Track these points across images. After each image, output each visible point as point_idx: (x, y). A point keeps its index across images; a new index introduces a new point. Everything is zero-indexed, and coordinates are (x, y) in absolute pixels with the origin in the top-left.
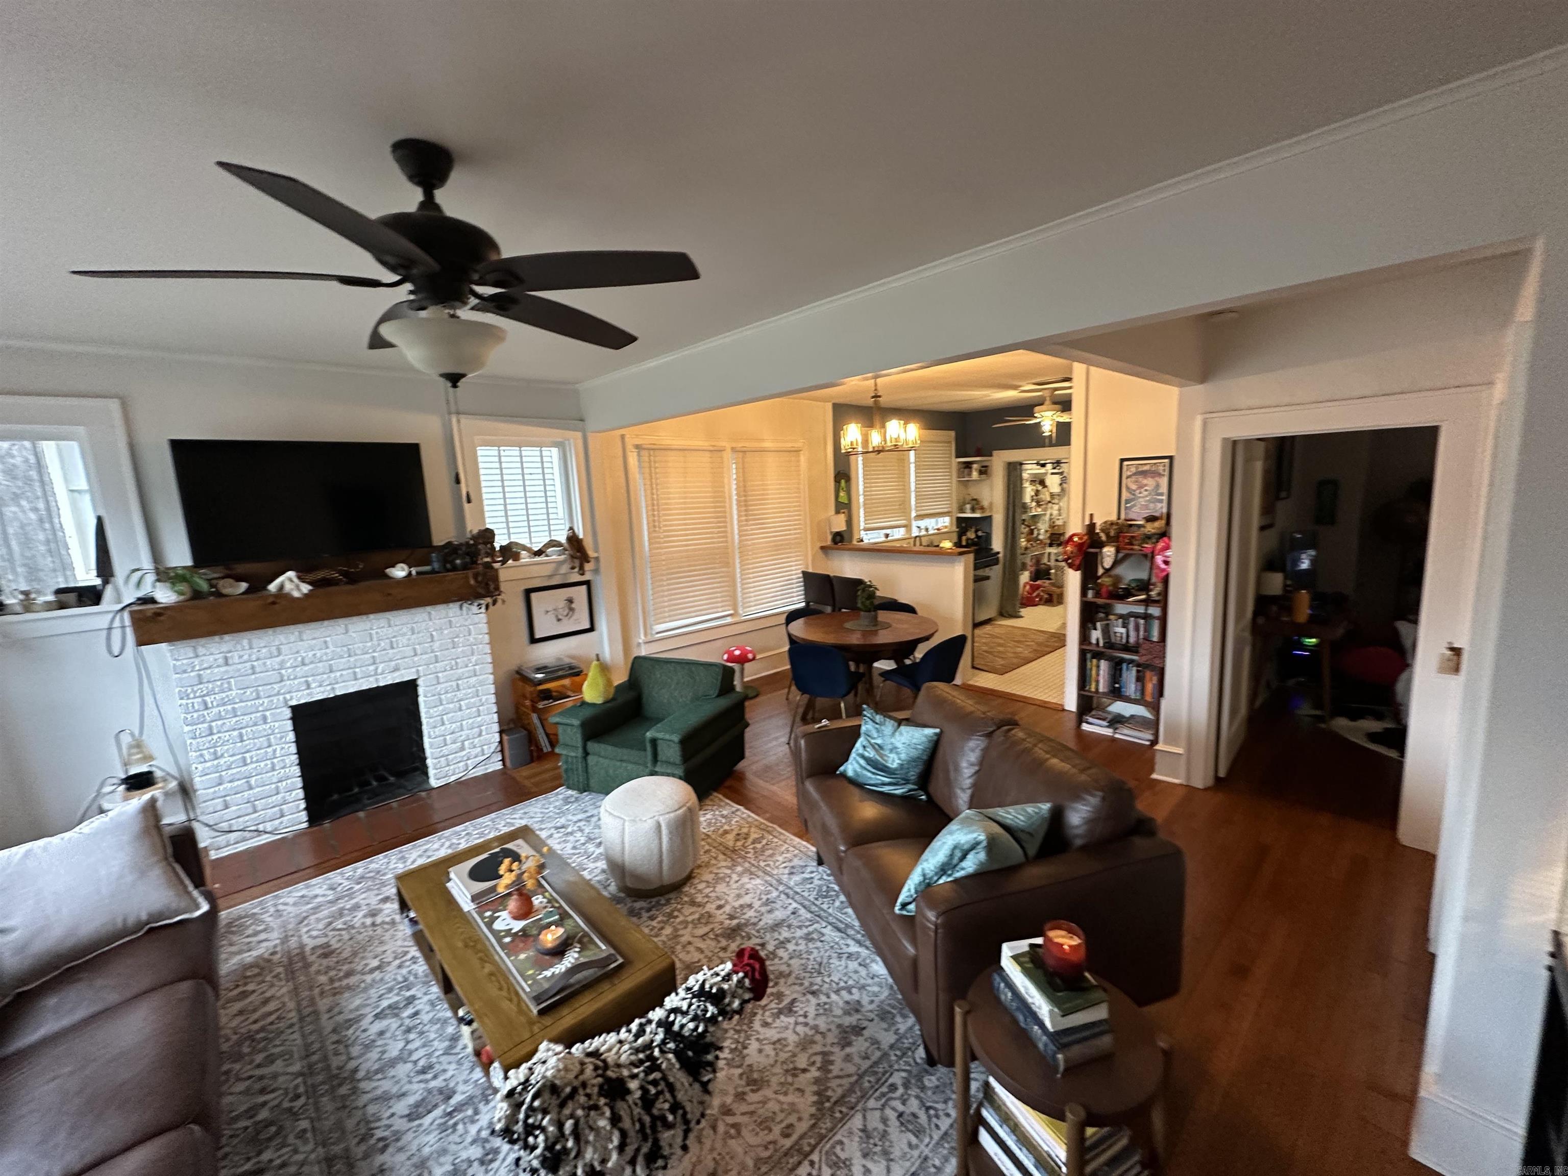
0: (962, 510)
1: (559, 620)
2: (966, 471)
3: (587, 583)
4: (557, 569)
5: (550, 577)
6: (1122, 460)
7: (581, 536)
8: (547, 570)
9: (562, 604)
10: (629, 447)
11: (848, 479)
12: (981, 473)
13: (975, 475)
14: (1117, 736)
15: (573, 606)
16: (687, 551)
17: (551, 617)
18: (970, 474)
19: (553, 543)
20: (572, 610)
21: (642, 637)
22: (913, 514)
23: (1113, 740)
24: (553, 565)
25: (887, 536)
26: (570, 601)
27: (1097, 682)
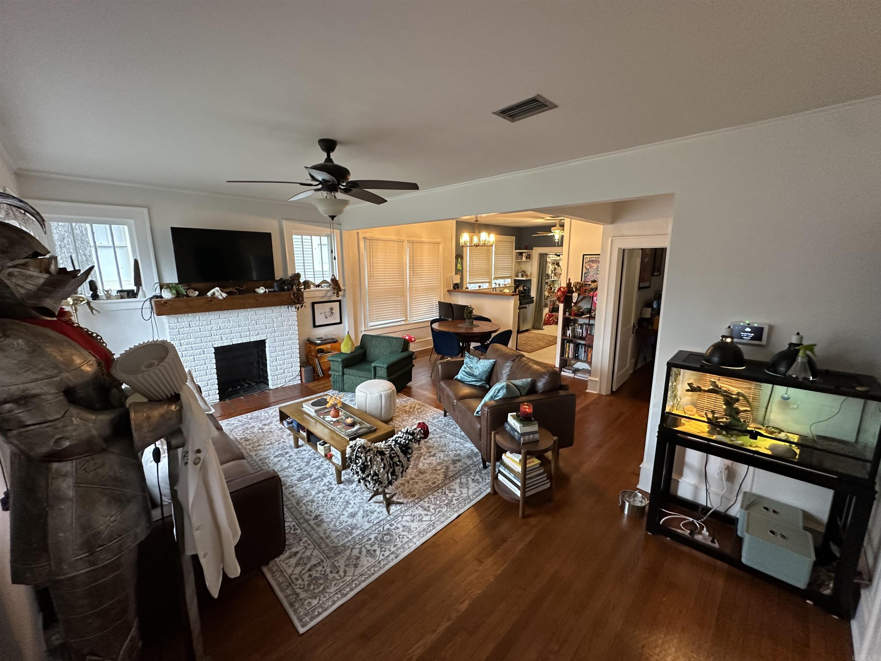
0: (517, 276)
1: (326, 317)
2: (520, 256)
3: (340, 301)
4: (326, 294)
5: (323, 297)
6: (584, 255)
7: (337, 279)
8: (322, 294)
9: (328, 310)
10: (361, 238)
11: (462, 258)
12: (527, 258)
13: (524, 259)
14: (575, 377)
15: (333, 311)
16: (385, 289)
17: (323, 315)
18: (522, 258)
19: (324, 282)
20: (332, 313)
21: (363, 328)
22: (493, 277)
23: (574, 378)
24: (325, 292)
25: (480, 287)
26: (332, 309)
27: (569, 353)
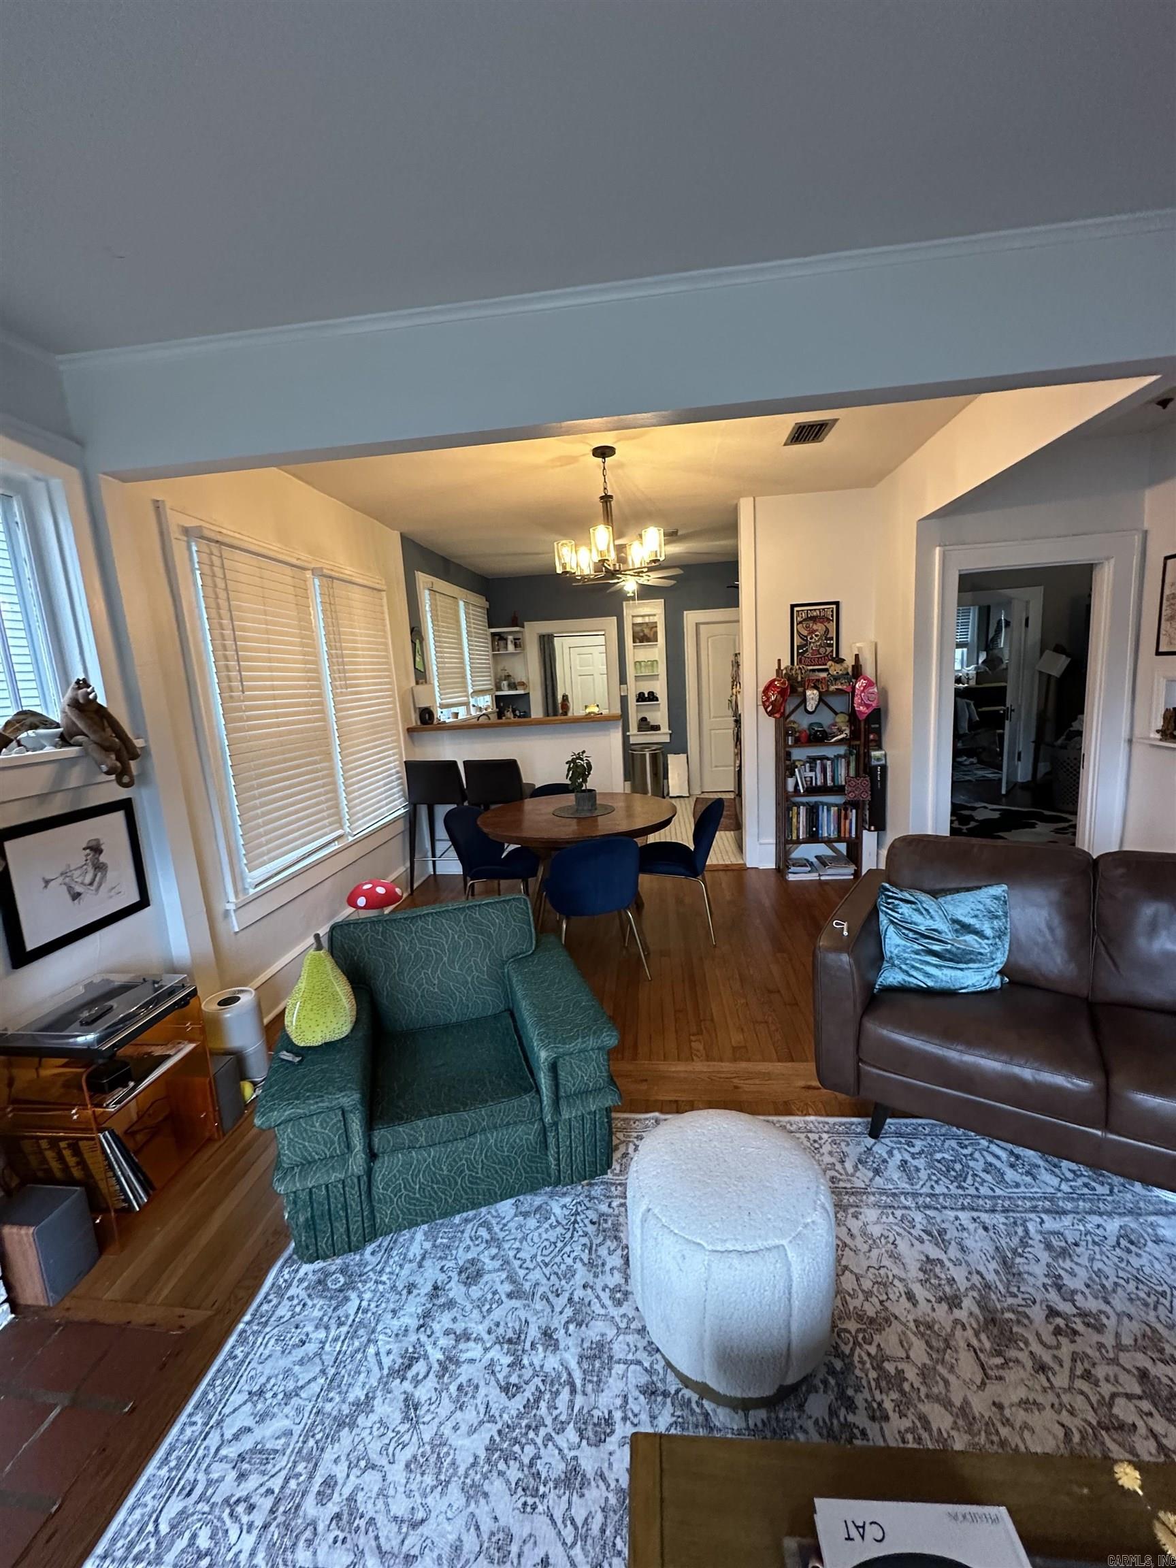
0: (499, 688)
1: (76, 896)
2: (502, 643)
3: (126, 806)
4: (60, 777)
5: (42, 798)
6: (793, 606)
7: (102, 700)
8: (38, 781)
9: (80, 857)
11: (422, 640)
12: (516, 645)
13: (511, 648)
14: (822, 878)
15: (102, 858)
17: (58, 891)
18: (506, 647)
19: (27, 720)
20: (100, 867)
21: (232, 898)
22: (471, 691)
23: (820, 883)
24: (47, 771)
26: (96, 849)
27: (798, 829)
